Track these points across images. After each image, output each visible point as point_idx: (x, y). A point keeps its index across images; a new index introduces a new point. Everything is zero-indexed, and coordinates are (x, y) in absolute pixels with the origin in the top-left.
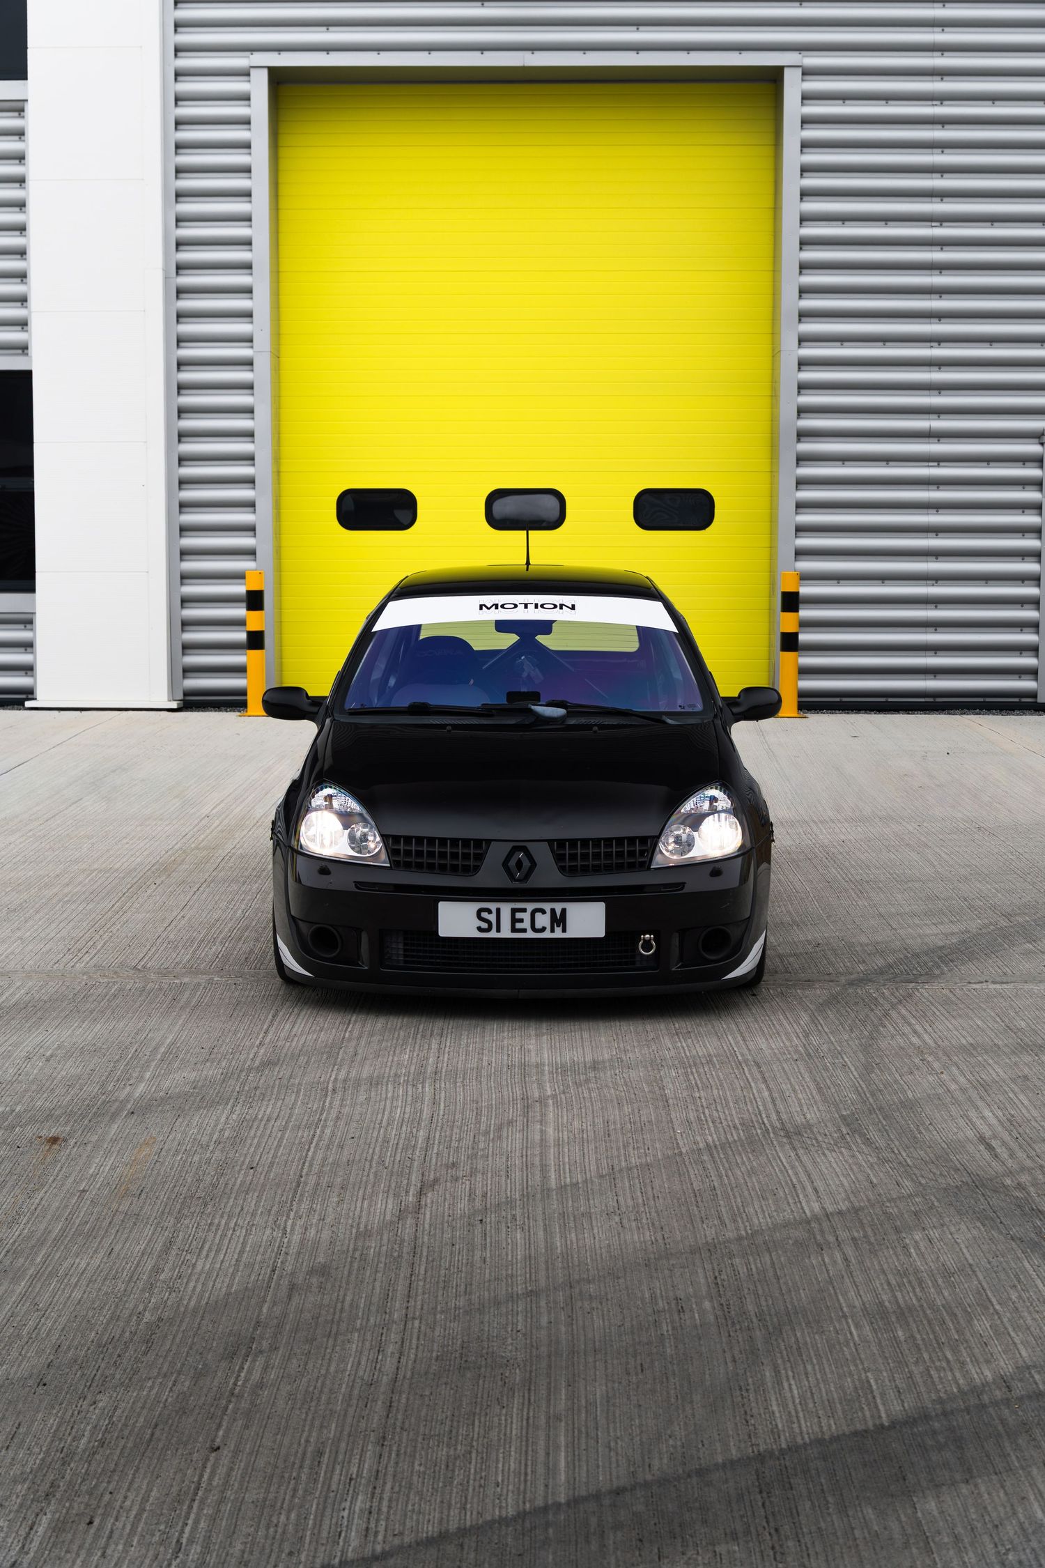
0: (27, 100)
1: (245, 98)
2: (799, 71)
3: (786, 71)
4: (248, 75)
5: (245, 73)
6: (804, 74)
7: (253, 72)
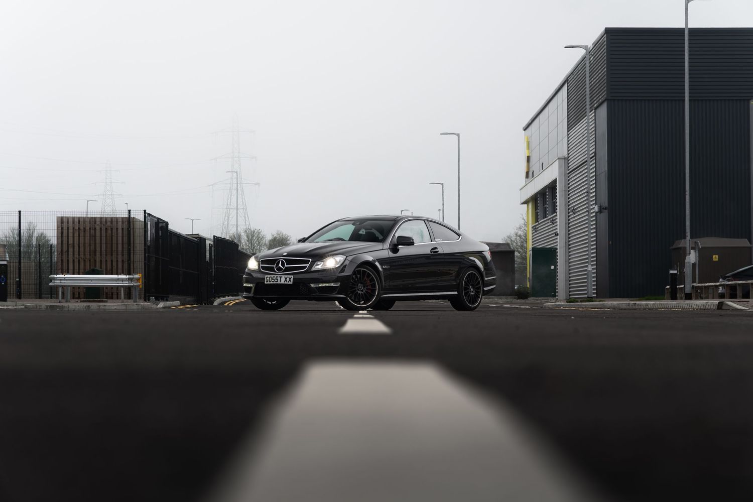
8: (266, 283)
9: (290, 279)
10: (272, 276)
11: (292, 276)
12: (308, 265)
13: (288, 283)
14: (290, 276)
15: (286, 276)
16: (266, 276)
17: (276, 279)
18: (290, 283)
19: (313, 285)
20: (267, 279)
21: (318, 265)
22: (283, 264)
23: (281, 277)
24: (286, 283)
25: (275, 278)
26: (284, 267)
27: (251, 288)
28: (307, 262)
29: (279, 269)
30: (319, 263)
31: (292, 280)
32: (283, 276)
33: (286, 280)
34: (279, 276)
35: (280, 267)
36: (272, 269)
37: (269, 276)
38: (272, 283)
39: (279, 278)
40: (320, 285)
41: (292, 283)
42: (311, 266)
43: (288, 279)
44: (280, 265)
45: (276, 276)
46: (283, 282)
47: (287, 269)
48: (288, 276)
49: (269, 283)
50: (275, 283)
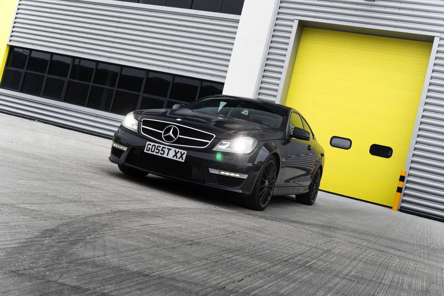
0: (239, 20)
1: (292, 26)
2: (439, 38)
3: (435, 37)
4: (294, 21)
5: (293, 21)
6: (440, 39)
7: (295, 20)
8: (145, 151)
9: (182, 155)
10: (157, 145)
11: (186, 152)
12: (210, 142)
13: (177, 159)
14: (183, 151)
15: (177, 150)
16: (148, 143)
17: (162, 150)
18: (180, 160)
19: (213, 171)
20: (149, 146)
21: (222, 144)
22: (175, 132)
23: (169, 149)
24: (175, 158)
25: (160, 149)
26: (176, 136)
27: (122, 151)
28: (209, 137)
29: (169, 138)
30: (223, 142)
31: (184, 156)
32: (173, 149)
33: (176, 155)
34: (167, 147)
35: (170, 136)
36: (158, 136)
37: (152, 144)
38: (154, 153)
39: (166, 151)
40: (223, 173)
41: (183, 161)
42: (214, 145)
43: (179, 155)
44: (171, 133)
45: (162, 146)
46: (171, 156)
47: (179, 141)
48: (180, 150)
49: (150, 152)
50: (159, 154)
